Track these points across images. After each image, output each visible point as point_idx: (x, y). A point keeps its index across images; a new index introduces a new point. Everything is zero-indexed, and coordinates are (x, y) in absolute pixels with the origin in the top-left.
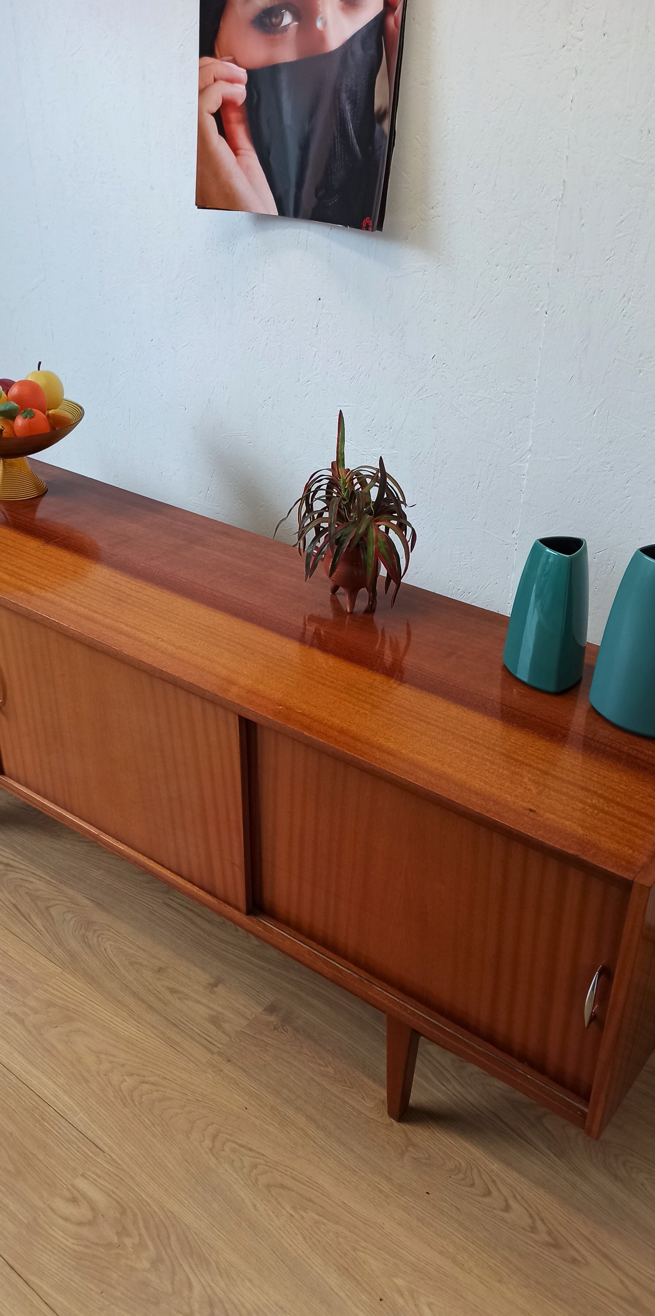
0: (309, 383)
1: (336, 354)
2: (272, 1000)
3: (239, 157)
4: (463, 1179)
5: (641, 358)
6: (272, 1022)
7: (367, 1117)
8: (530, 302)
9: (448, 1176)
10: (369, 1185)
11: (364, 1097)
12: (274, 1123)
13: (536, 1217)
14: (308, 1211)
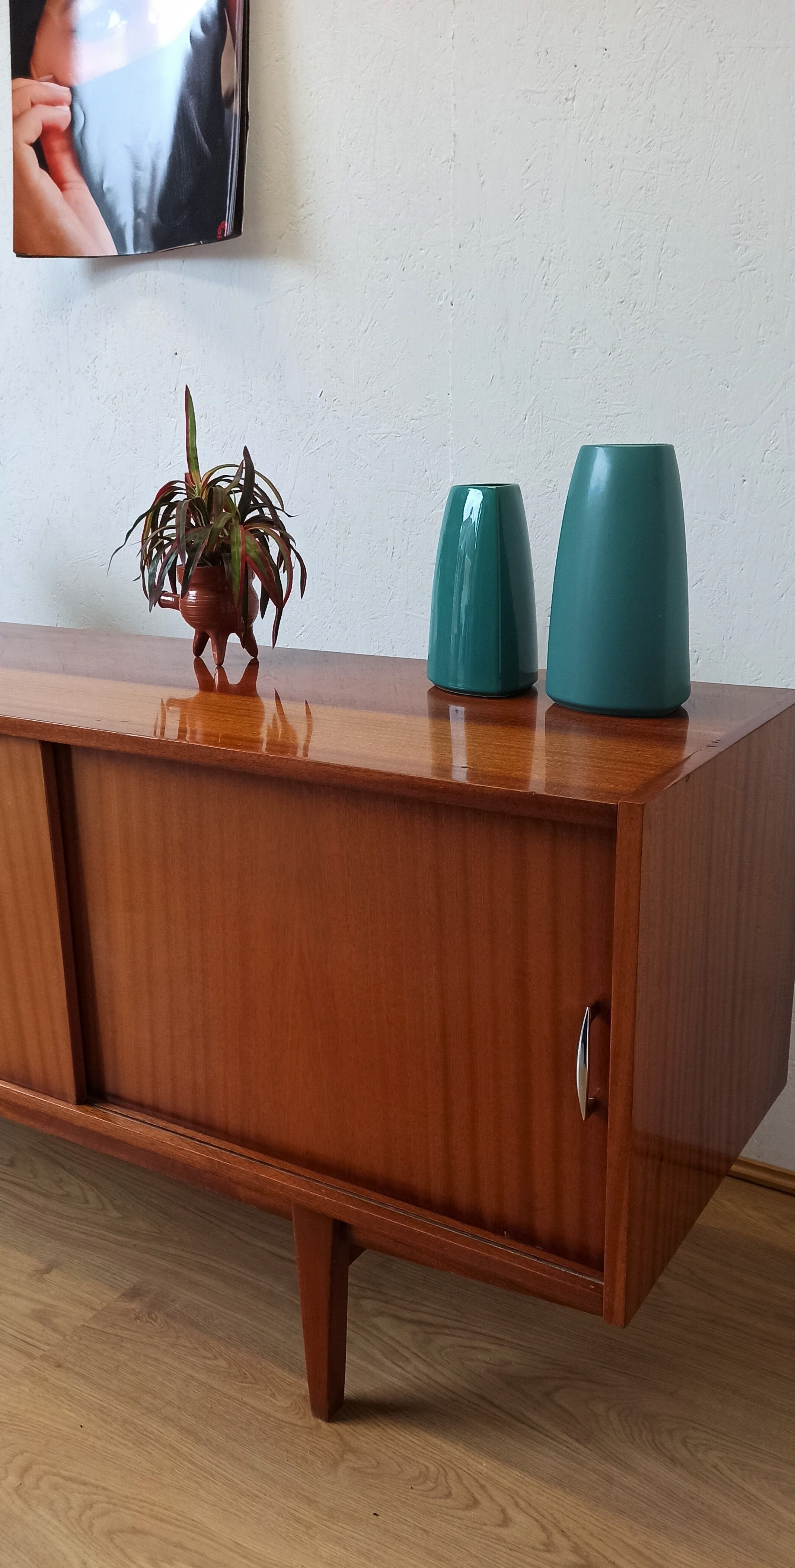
0: (170, 466)
1: (201, 419)
2: (135, 1282)
3: (66, 192)
4: (433, 1489)
5: (573, 334)
6: (133, 1309)
7: (279, 1420)
8: (431, 296)
9: (410, 1487)
10: (279, 1514)
11: (274, 1394)
12: (127, 1442)
13: (553, 1530)
14: (174, 1562)
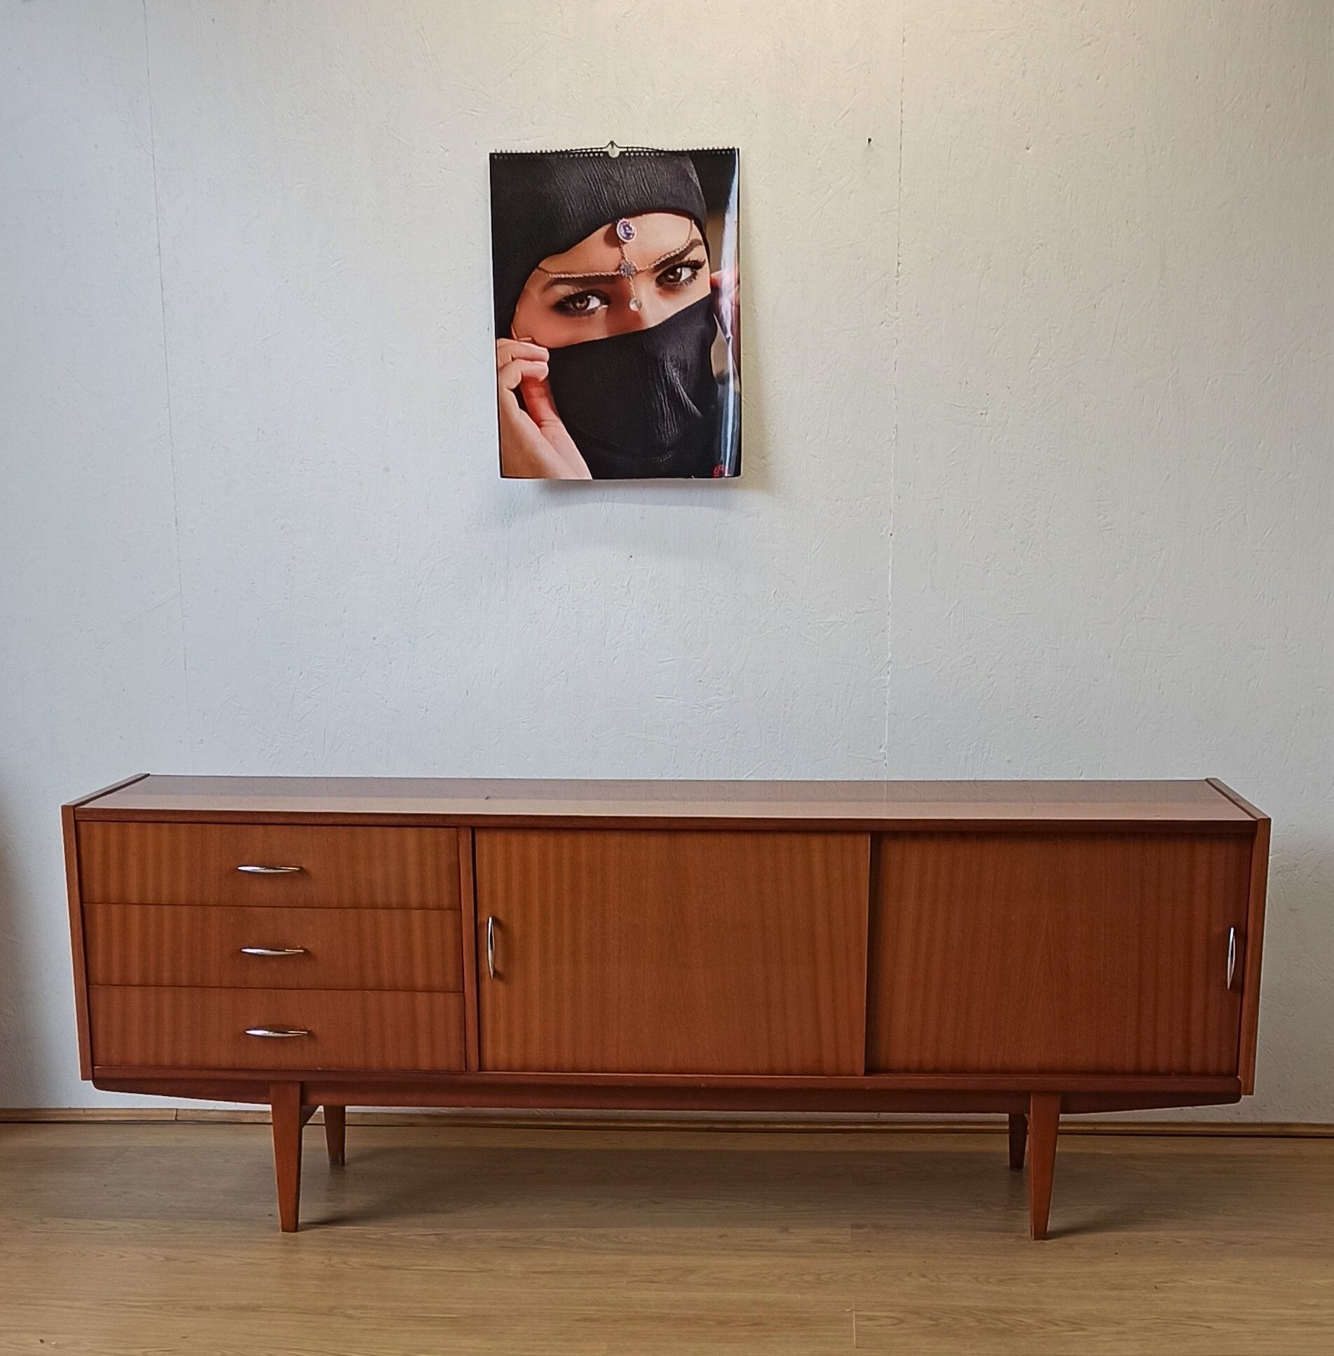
2: (850, 1223)
3: (542, 428)
6: (869, 1231)
8: (874, 528)
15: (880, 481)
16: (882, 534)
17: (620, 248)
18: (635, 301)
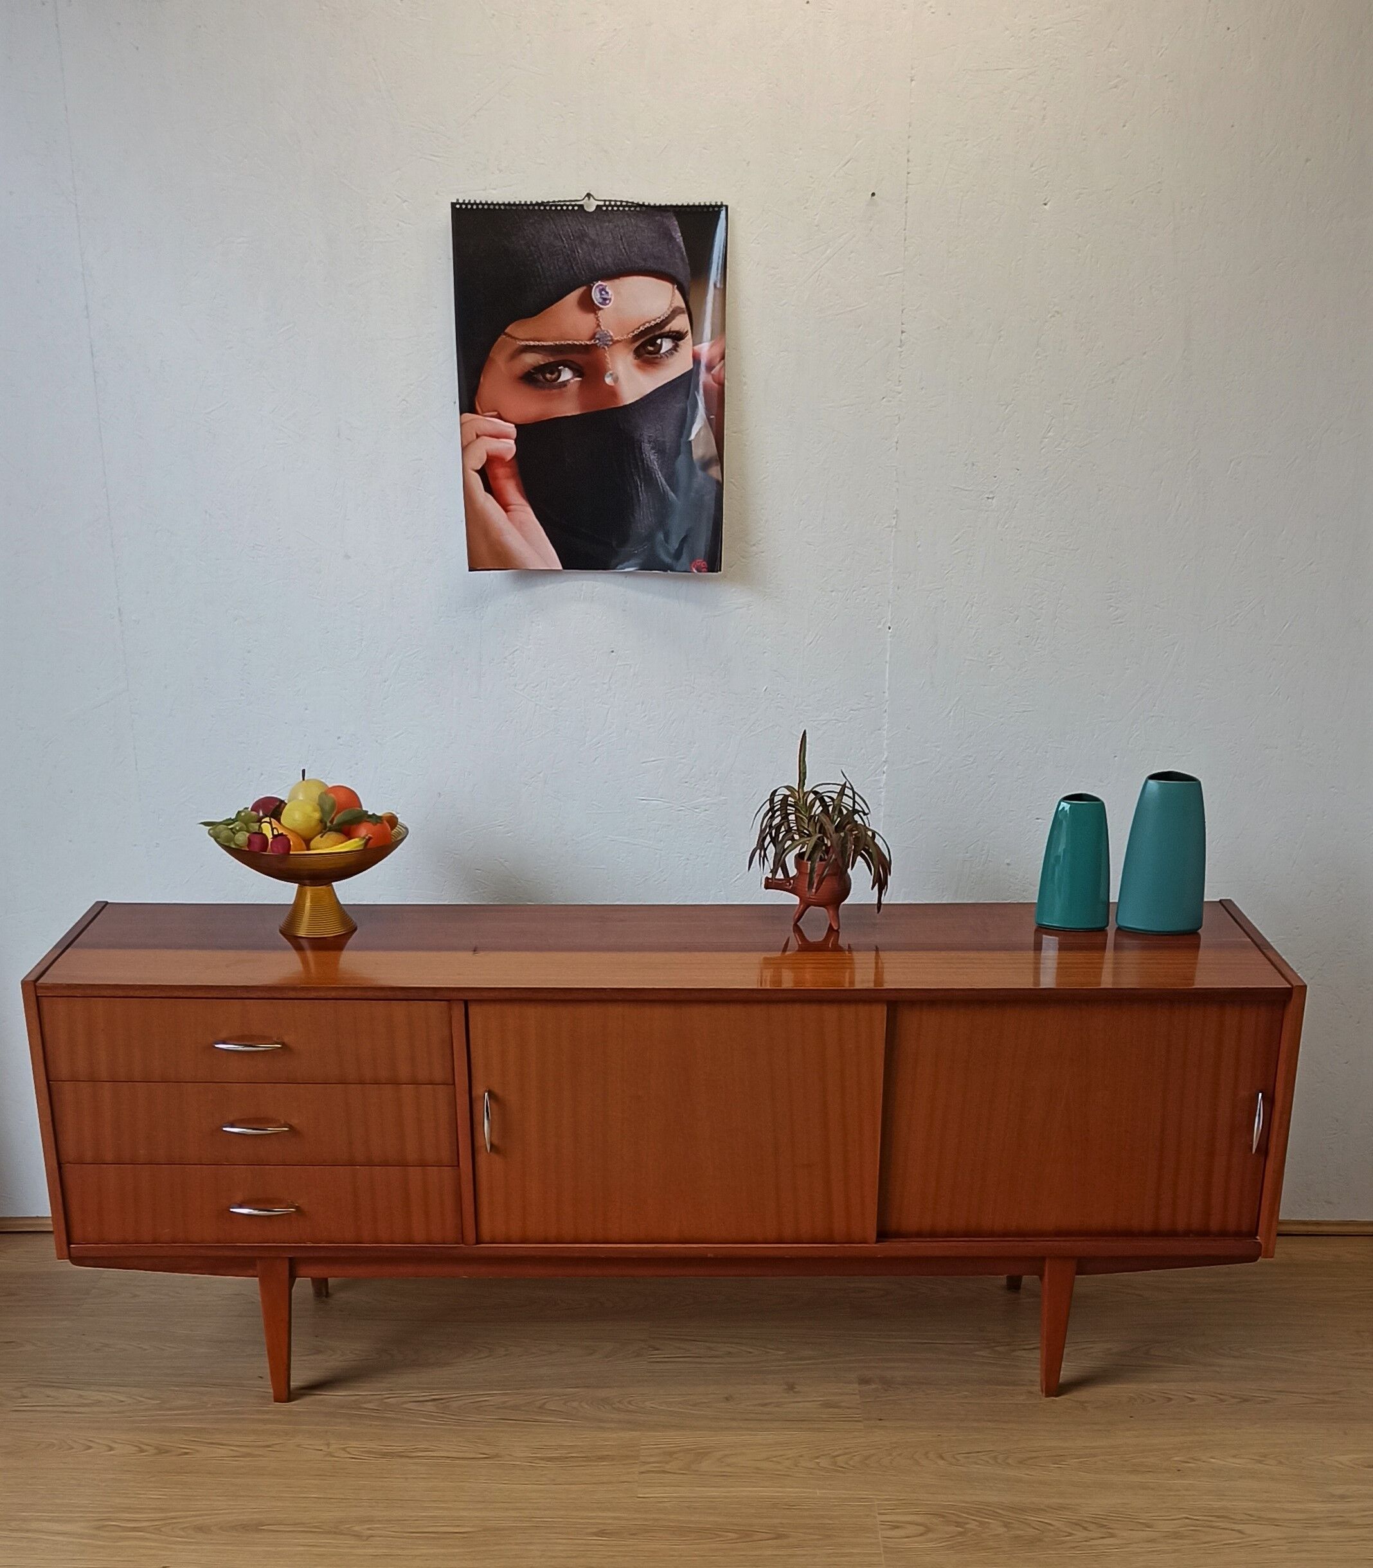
0: (599, 745)
2: (855, 1377)
3: (509, 513)
4: (1144, 1401)
6: (876, 1388)
11: (1011, 1396)
12: (971, 1433)
13: (1213, 1394)
14: (1065, 1460)
15: (878, 571)
16: (879, 627)
17: (596, 314)
18: (611, 374)
